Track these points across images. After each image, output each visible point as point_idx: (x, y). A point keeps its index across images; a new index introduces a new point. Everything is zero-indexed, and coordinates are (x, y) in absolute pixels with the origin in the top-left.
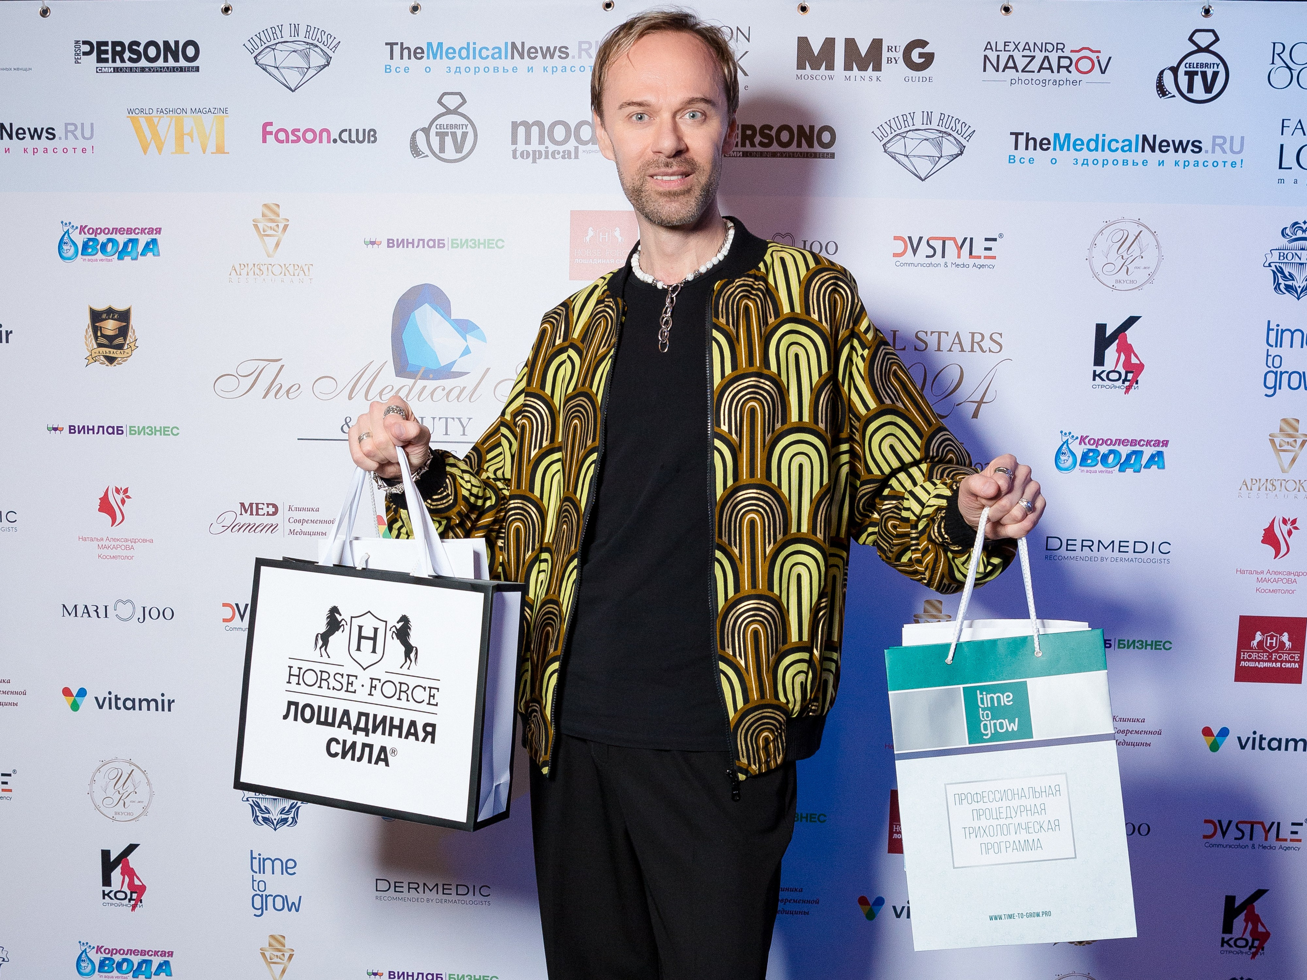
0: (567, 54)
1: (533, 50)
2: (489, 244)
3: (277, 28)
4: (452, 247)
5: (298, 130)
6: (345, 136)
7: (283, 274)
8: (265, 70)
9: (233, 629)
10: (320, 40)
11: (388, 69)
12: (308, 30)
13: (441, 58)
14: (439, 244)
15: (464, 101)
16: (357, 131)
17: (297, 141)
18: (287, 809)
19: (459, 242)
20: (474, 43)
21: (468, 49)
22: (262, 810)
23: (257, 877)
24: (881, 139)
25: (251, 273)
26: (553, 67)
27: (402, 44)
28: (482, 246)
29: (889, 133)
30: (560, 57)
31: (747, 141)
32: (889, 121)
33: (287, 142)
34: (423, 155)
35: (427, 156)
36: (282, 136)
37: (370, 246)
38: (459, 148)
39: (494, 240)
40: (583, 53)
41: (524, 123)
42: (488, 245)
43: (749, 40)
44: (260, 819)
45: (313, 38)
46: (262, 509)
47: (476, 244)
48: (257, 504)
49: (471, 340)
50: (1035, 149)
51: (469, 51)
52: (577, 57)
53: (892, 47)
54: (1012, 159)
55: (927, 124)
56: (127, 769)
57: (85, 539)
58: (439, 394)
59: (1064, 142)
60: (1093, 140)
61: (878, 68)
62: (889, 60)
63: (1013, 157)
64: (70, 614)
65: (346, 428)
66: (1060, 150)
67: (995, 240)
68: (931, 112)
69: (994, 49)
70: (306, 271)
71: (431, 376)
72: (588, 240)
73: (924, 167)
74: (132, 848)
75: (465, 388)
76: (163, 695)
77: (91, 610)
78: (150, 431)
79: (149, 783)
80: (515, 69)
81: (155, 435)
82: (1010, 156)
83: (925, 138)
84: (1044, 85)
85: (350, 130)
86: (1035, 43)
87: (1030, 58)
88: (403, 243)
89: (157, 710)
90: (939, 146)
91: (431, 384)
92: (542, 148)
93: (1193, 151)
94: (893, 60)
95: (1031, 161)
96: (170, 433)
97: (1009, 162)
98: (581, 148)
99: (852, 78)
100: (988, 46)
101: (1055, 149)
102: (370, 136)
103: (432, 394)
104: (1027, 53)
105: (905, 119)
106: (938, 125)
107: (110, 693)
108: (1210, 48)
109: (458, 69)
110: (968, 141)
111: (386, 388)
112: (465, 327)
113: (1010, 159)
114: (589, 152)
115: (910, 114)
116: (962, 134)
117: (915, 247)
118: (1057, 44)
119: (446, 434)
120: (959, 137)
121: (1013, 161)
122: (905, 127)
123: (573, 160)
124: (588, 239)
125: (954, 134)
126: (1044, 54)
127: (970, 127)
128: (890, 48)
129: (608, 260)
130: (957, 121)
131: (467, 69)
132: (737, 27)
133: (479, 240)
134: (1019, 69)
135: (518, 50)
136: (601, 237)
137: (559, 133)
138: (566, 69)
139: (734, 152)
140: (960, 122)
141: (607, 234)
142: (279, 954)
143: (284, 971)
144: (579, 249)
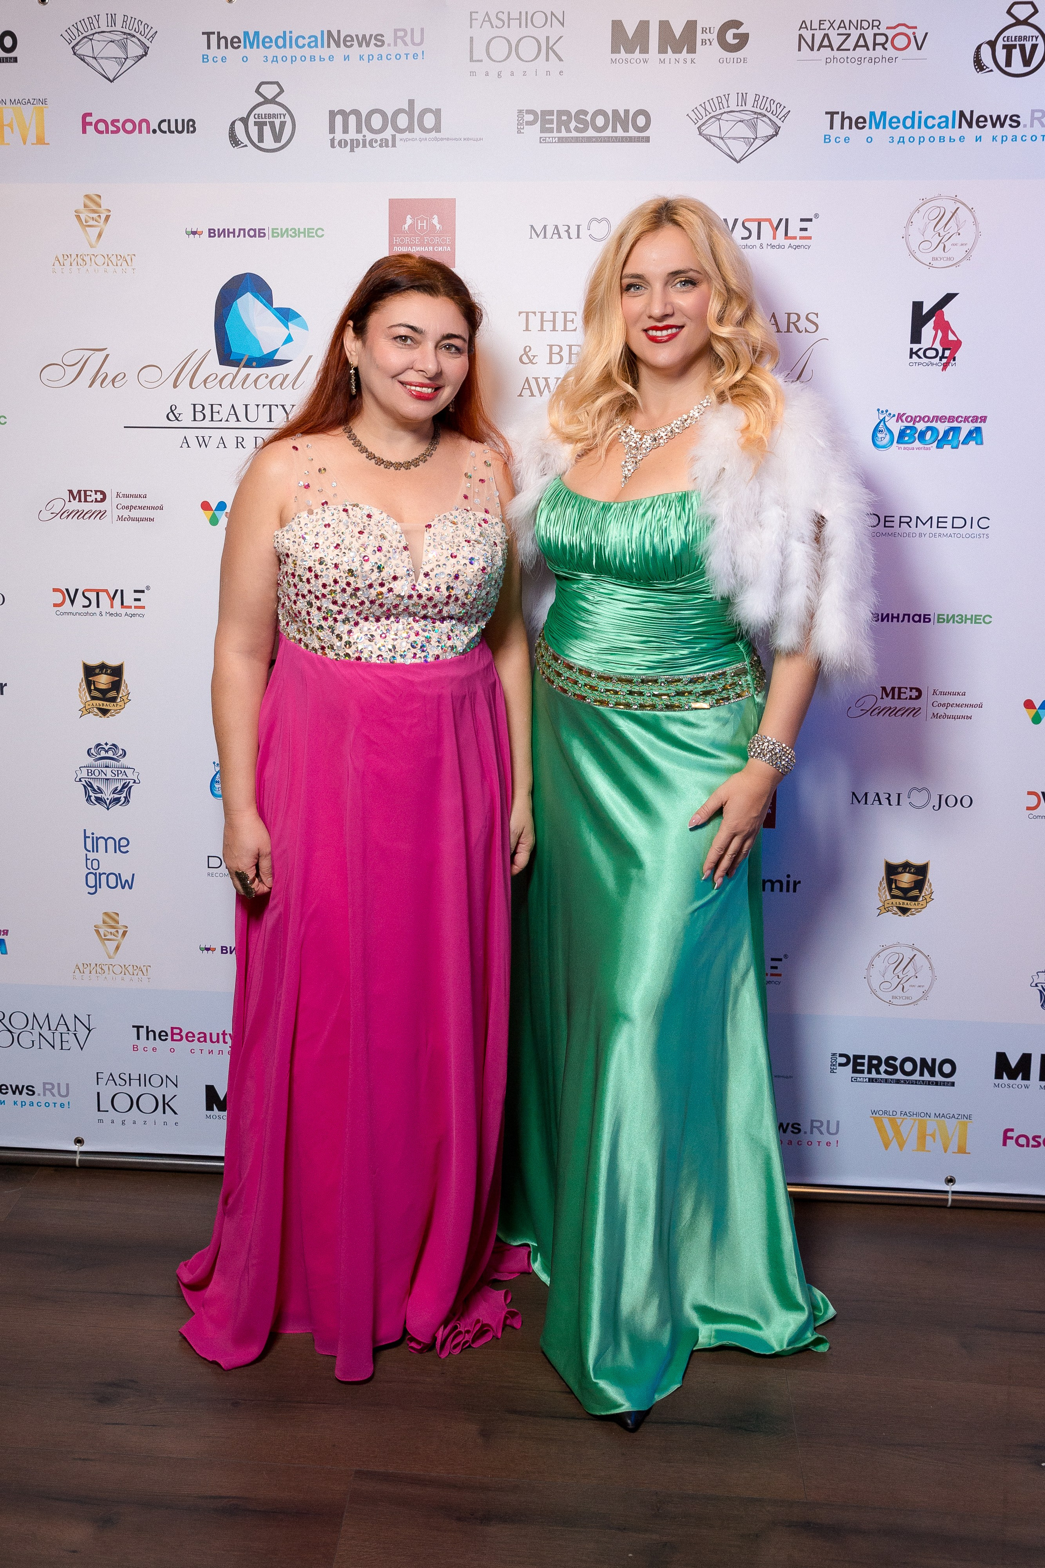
0: (383, 42)
1: (349, 39)
2: (308, 233)
3: (93, 18)
4: (273, 236)
5: (118, 121)
6: (164, 126)
7: (106, 264)
8: (83, 60)
9: (63, 614)
10: (137, 30)
11: (205, 59)
12: (125, 20)
13: (258, 47)
14: (260, 233)
15: (282, 91)
16: (176, 121)
17: (118, 131)
18: (119, 789)
19: (279, 231)
20: (291, 32)
21: (284, 38)
22: (94, 790)
23: (91, 856)
24: (696, 122)
25: (74, 263)
26: (369, 55)
27: (219, 33)
28: (302, 235)
29: (704, 115)
30: (376, 45)
31: (563, 127)
32: (704, 103)
33: (107, 132)
34: (242, 145)
35: (246, 146)
36: (101, 126)
37: (192, 236)
38: (277, 138)
39: (314, 229)
40: (399, 41)
41: (342, 112)
42: (308, 235)
43: (563, 24)
44: (93, 799)
45: (131, 28)
46: (91, 496)
47: (297, 233)
48: (85, 491)
49: (294, 328)
50: (850, 128)
51: (286, 40)
52: (392, 44)
53: (706, 29)
54: (827, 139)
55: (742, 106)
58: (262, 381)
59: (880, 120)
60: (909, 117)
61: (692, 50)
62: (704, 42)
63: (830, 137)
65: (171, 416)
66: (876, 128)
67: (810, 220)
68: (746, 94)
69: (809, 28)
70: (129, 261)
71: (254, 364)
72: (407, 228)
73: (739, 149)
75: (287, 375)
80: (331, 58)
82: (825, 136)
83: (740, 119)
84: (859, 63)
85: (169, 121)
86: (850, 21)
87: (846, 36)
88: (224, 233)
90: (754, 127)
91: (255, 372)
92: (360, 137)
93: (1011, 126)
94: (708, 42)
95: (847, 140)
97: (825, 142)
98: (398, 136)
99: (667, 61)
100: (803, 25)
101: (870, 128)
102: (190, 126)
103: (256, 381)
104: (842, 31)
105: (720, 101)
106: (753, 106)
108: (1029, 21)
109: (275, 58)
110: (783, 122)
111: (210, 376)
112: (286, 315)
113: (825, 139)
114: (406, 140)
115: (725, 95)
116: (777, 115)
117: (730, 229)
118: (873, 21)
119: (270, 421)
120: (774, 118)
121: (829, 140)
122: (720, 109)
124: (406, 226)
125: (769, 115)
126: (859, 32)
127: (784, 107)
128: (704, 29)
129: (426, 247)
130: (772, 102)
131: (284, 59)
132: (552, 12)
133: (299, 229)
134: (835, 47)
135: (333, 38)
136: (419, 224)
137: (377, 121)
138: (381, 57)
139: (549, 138)
140: (775, 103)
141: (425, 221)
142: (113, 931)
143: (117, 948)
144: (398, 236)
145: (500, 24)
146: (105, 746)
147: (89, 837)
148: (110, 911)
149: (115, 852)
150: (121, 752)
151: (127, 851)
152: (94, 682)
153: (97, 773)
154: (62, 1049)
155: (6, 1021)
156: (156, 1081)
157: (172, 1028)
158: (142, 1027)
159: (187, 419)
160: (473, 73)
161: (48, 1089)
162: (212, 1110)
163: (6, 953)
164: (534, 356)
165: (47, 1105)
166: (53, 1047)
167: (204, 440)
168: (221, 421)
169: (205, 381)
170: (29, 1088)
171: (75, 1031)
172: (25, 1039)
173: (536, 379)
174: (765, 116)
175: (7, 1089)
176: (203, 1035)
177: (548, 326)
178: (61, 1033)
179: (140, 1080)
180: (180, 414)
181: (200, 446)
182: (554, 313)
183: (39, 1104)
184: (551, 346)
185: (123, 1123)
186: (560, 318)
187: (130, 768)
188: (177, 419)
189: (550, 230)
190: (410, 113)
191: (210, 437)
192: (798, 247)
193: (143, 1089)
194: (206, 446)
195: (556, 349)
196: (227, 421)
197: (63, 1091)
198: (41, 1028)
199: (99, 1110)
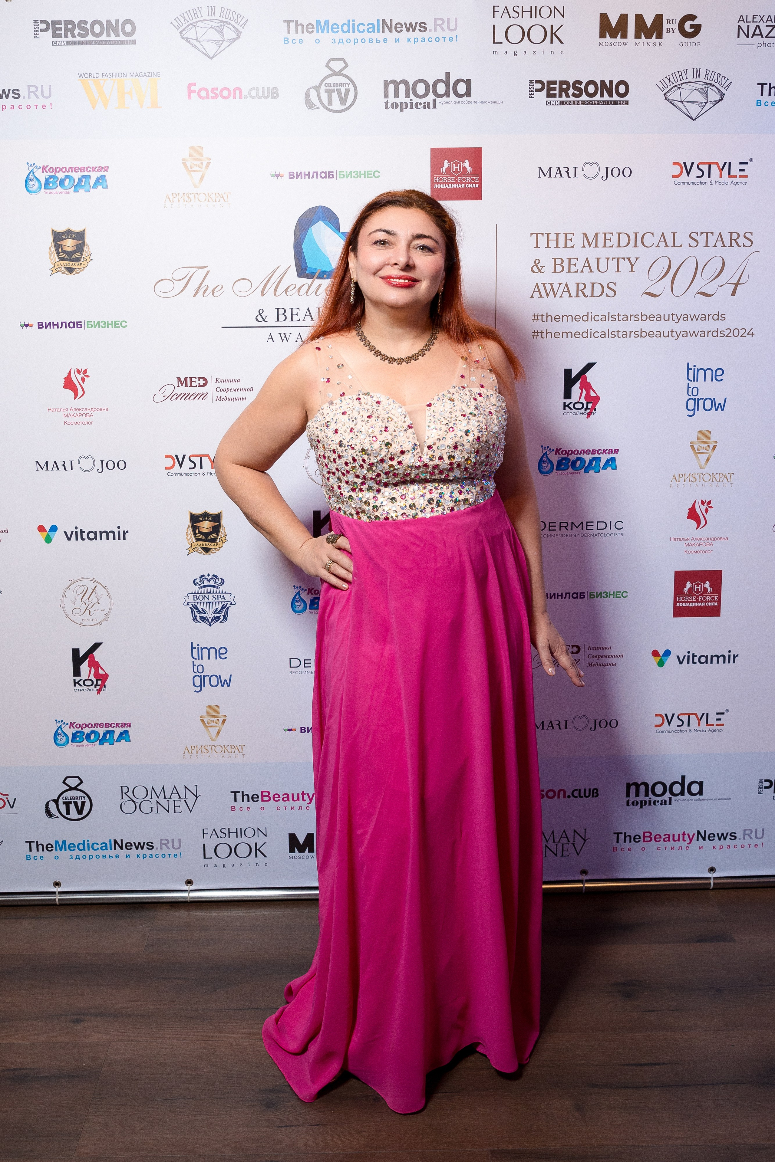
0: (426, 29)
1: (399, 26)
2: (368, 174)
3: (197, 10)
4: (340, 178)
5: (217, 89)
6: (254, 93)
7: (207, 200)
8: (189, 42)
9: (174, 475)
10: (232, 19)
11: (286, 41)
12: (222, 11)
13: (328, 32)
14: (330, 175)
15: (346, 66)
16: (263, 89)
17: (216, 97)
18: (219, 609)
19: (345, 173)
21: (348, 25)
22: (199, 611)
23: (197, 662)
24: (663, 90)
25: (182, 200)
26: (415, 39)
27: (297, 21)
28: (363, 176)
29: (669, 85)
30: (420, 30)
31: (563, 93)
32: (669, 76)
33: (208, 98)
34: (315, 107)
35: (318, 108)
36: (203, 94)
37: (275, 178)
38: (343, 101)
39: (372, 171)
40: (438, 27)
41: (393, 82)
42: (367, 176)
43: (563, 16)
44: (198, 618)
45: (227, 17)
46: (195, 382)
47: (358, 175)
48: (191, 378)
51: (350, 26)
52: (433, 30)
53: (670, 21)
54: (759, 103)
55: (696, 78)
56: (91, 586)
57: (53, 410)
61: (660, 36)
62: (668, 30)
63: (759, 102)
64: (42, 469)
65: (259, 318)
67: (747, 163)
68: (700, 69)
69: (745, 21)
70: (226, 198)
71: (326, 276)
72: (444, 170)
73: (694, 110)
74: (96, 646)
76: (119, 527)
77: (60, 464)
78: (103, 324)
79: (109, 595)
81: (108, 327)
82: (757, 100)
83: (695, 88)
85: (257, 88)
88: (301, 175)
89: (114, 539)
90: (706, 94)
92: (408, 101)
94: (671, 30)
96: (119, 325)
97: (757, 105)
98: (438, 100)
99: (641, 44)
100: (741, 19)
102: (274, 93)
104: (769, 24)
105: (680, 74)
106: (705, 79)
107: (76, 528)
109: (341, 41)
110: (726, 90)
111: (290, 286)
113: (757, 103)
114: (444, 103)
115: (684, 70)
116: (722, 85)
117: (688, 170)
120: (720, 87)
121: (760, 104)
122: (681, 80)
123: (432, 110)
125: (717, 85)
127: (728, 79)
128: (669, 21)
129: (460, 185)
130: (719, 75)
131: (349, 41)
132: (555, 7)
133: (360, 171)
134: (764, 34)
135: (387, 26)
136: (454, 167)
137: (421, 89)
138: (424, 40)
139: (553, 101)
140: (721, 76)
141: (459, 165)
142: (215, 719)
143: (219, 732)
144: (438, 176)
145: (516, 15)
146: (207, 577)
147: (195, 648)
148: (212, 704)
149: (216, 658)
150: (220, 581)
151: (226, 658)
152: (198, 527)
153: (201, 598)
154: (175, 812)
155: (130, 794)
156: (250, 833)
157: (262, 792)
158: (239, 792)
159: (272, 320)
160: (495, 52)
161: (164, 844)
162: (294, 852)
163: (130, 741)
164: (542, 267)
165: (163, 856)
166: (168, 811)
167: (285, 336)
168: (299, 321)
169: (286, 291)
170: (149, 844)
171: (186, 798)
172: (146, 807)
173: (544, 284)
174: (713, 86)
175: (131, 845)
176: (286, 796)
177: (553, 244)
178: (174, 801)
179: (237, 832)
180: (266, 316)
181: (283, 341)
182: (557, 234)
183: (157, 856)
184: (555, 259)
185: (224, 866)
186: (562, 238)
187: (227, 593)
188: (264, 320)
189: (554, 171)
190: (447, 83)
191: (290, 334)
192: (738, 183)
193: (239, 840)
194: (287, 341)
195: (559, 262)
196: (304, 320)
197: (176, 845)
198: (158, 797)
199: (205, 858)
